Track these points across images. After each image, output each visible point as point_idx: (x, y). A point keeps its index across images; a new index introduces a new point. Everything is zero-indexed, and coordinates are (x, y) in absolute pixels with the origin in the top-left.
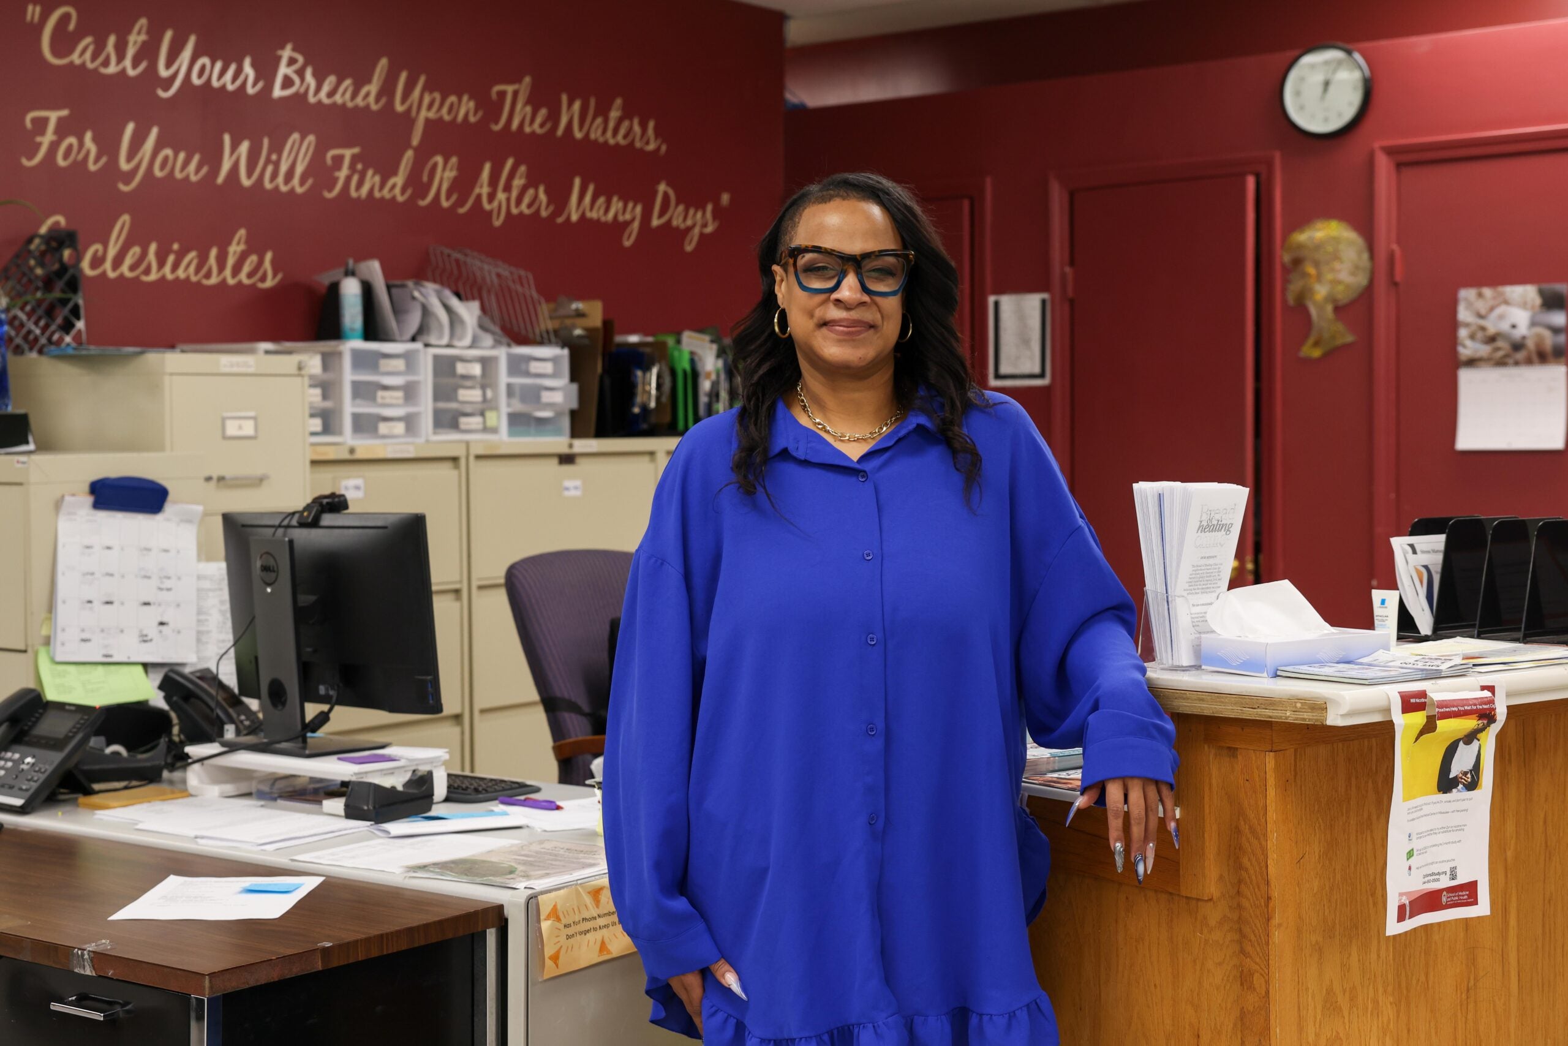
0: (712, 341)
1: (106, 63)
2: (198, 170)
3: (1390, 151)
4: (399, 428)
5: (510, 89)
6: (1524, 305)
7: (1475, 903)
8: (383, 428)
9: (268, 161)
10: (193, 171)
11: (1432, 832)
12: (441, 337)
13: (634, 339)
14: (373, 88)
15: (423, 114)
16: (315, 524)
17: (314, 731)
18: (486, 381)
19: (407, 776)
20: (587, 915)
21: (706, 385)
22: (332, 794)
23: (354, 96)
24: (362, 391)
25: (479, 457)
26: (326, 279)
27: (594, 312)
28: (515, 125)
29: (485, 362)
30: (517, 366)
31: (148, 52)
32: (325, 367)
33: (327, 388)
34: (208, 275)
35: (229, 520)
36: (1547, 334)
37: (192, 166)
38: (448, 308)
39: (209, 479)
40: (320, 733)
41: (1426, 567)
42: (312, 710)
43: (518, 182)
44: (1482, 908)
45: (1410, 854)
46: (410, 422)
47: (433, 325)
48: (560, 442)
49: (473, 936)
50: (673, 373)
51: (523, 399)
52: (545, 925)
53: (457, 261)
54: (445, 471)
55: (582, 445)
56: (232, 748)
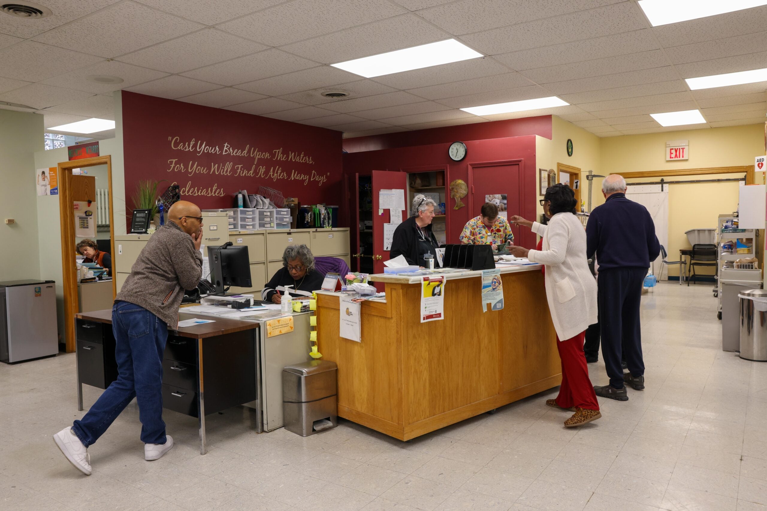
0: (324, 207)
1: (186, 149)
2: (206, 171)
3: (471, 165)
4: (251, 227)
5: (277, 151)
6: (498, 199)
7: (441, 317)
8: (247, 227)
9: (222, 168)
10: (205, 171)
11: (431, 304)
12: (260, 207)
13: (305, 206)
14: (246, 152)
15: (257, 157)
16: (226, 248)
17: (226, 291)
18: (271, 216)
19: (245, 300)
20: (277, 325)
21: (322, 216)
22: (230, 304)
23: (241, 153)
24: (243, 219)
25: (268, 233)
26: (235, 194)
27: (296, 200)
28: (279, 159)
29: (271, 212)
30: (277, 213)
31: (195, 146)
32: (234, 214)
33: (235, 219)
34: (208, 194)
35: (208, 247)
36: (503, 205)
37: (205, 170)
38: (262, 200)
39: (206, 239)
40: (227, 292)
41: (443, 254)
42: (226, 287)
43: (279, 171)
44: (442, 318)
45: (426, 308)
46: (253, 226)
47: (259, 204)
48: (288, 230)
49: (254, 329)
50: (314, 214)
51: (279, 220)
52: (268, 327)
53: (265, 189)
54: (261, 237)
55: (292, 230)
56: (209, 295)
